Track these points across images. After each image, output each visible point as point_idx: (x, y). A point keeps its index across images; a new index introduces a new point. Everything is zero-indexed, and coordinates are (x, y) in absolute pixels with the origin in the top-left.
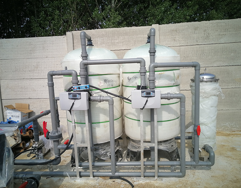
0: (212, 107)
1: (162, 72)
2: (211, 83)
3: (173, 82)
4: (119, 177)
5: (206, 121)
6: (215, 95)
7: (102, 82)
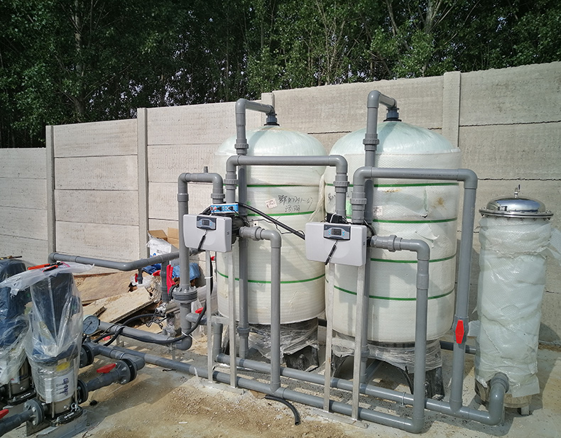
0: (520, 282)
1: (395, 189)
2: (520, 223)
3: (422, 213)
4: (283, 400)
5: (502, 316)
6: (529, 254)
7: (274, 200)
